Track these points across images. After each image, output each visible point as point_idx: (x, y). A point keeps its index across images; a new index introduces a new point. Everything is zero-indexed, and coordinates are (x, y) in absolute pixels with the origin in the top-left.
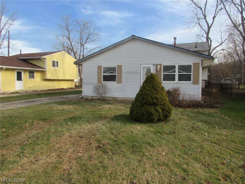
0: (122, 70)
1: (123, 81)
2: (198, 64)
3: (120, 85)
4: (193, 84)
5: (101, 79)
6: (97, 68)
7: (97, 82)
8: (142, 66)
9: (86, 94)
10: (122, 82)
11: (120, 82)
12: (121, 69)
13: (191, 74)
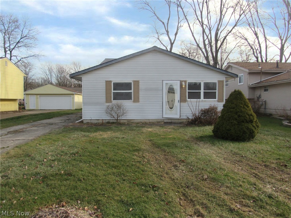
0: (140, 87)
1: (141, 99)
3: (137, 104)
4: (218, 102)
5: (111, 97)
6: (105, 83)
7: (105, 101)
8: (165, 82)
9: (91, 117)
10: (140, 101)
11: (137, 100)
12: (138, 86)
13: (216, 92)
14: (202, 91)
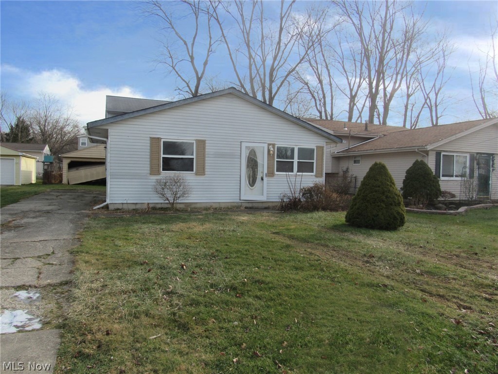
0: (206, 150)
1: (208, 170)
2: (322, 147)
3: (201, 178)
4: (316, 177)
5: (159, 165)
6: (149, 142)
7: (149, 172)
8: (244, 145)
9: (127, 199)
10: (206, 173)
11: (201, 172)
12: (204, 148)
13: (313, 162)
14: (296, 160)
